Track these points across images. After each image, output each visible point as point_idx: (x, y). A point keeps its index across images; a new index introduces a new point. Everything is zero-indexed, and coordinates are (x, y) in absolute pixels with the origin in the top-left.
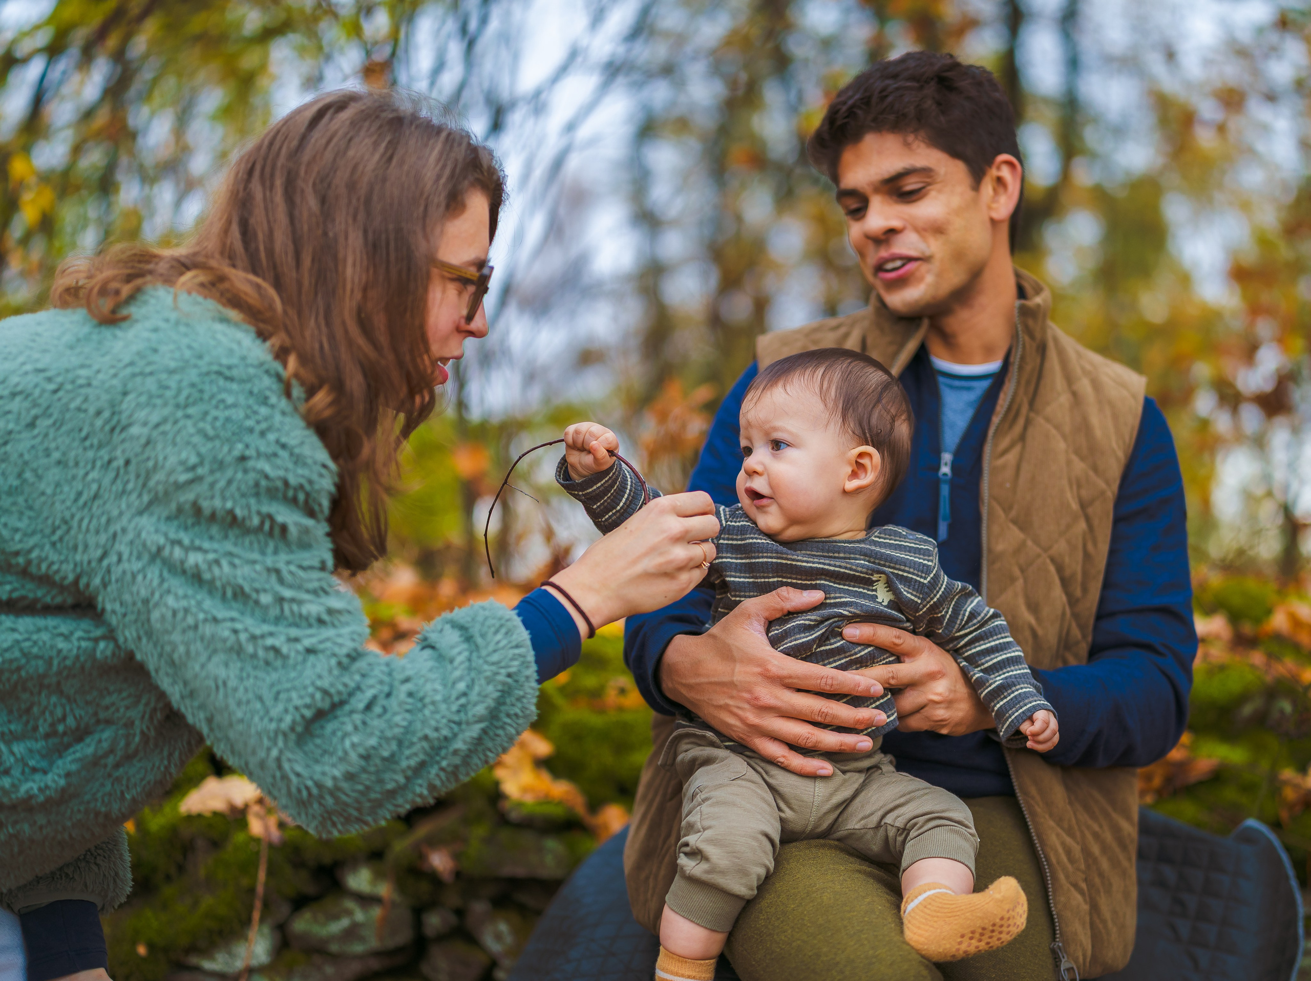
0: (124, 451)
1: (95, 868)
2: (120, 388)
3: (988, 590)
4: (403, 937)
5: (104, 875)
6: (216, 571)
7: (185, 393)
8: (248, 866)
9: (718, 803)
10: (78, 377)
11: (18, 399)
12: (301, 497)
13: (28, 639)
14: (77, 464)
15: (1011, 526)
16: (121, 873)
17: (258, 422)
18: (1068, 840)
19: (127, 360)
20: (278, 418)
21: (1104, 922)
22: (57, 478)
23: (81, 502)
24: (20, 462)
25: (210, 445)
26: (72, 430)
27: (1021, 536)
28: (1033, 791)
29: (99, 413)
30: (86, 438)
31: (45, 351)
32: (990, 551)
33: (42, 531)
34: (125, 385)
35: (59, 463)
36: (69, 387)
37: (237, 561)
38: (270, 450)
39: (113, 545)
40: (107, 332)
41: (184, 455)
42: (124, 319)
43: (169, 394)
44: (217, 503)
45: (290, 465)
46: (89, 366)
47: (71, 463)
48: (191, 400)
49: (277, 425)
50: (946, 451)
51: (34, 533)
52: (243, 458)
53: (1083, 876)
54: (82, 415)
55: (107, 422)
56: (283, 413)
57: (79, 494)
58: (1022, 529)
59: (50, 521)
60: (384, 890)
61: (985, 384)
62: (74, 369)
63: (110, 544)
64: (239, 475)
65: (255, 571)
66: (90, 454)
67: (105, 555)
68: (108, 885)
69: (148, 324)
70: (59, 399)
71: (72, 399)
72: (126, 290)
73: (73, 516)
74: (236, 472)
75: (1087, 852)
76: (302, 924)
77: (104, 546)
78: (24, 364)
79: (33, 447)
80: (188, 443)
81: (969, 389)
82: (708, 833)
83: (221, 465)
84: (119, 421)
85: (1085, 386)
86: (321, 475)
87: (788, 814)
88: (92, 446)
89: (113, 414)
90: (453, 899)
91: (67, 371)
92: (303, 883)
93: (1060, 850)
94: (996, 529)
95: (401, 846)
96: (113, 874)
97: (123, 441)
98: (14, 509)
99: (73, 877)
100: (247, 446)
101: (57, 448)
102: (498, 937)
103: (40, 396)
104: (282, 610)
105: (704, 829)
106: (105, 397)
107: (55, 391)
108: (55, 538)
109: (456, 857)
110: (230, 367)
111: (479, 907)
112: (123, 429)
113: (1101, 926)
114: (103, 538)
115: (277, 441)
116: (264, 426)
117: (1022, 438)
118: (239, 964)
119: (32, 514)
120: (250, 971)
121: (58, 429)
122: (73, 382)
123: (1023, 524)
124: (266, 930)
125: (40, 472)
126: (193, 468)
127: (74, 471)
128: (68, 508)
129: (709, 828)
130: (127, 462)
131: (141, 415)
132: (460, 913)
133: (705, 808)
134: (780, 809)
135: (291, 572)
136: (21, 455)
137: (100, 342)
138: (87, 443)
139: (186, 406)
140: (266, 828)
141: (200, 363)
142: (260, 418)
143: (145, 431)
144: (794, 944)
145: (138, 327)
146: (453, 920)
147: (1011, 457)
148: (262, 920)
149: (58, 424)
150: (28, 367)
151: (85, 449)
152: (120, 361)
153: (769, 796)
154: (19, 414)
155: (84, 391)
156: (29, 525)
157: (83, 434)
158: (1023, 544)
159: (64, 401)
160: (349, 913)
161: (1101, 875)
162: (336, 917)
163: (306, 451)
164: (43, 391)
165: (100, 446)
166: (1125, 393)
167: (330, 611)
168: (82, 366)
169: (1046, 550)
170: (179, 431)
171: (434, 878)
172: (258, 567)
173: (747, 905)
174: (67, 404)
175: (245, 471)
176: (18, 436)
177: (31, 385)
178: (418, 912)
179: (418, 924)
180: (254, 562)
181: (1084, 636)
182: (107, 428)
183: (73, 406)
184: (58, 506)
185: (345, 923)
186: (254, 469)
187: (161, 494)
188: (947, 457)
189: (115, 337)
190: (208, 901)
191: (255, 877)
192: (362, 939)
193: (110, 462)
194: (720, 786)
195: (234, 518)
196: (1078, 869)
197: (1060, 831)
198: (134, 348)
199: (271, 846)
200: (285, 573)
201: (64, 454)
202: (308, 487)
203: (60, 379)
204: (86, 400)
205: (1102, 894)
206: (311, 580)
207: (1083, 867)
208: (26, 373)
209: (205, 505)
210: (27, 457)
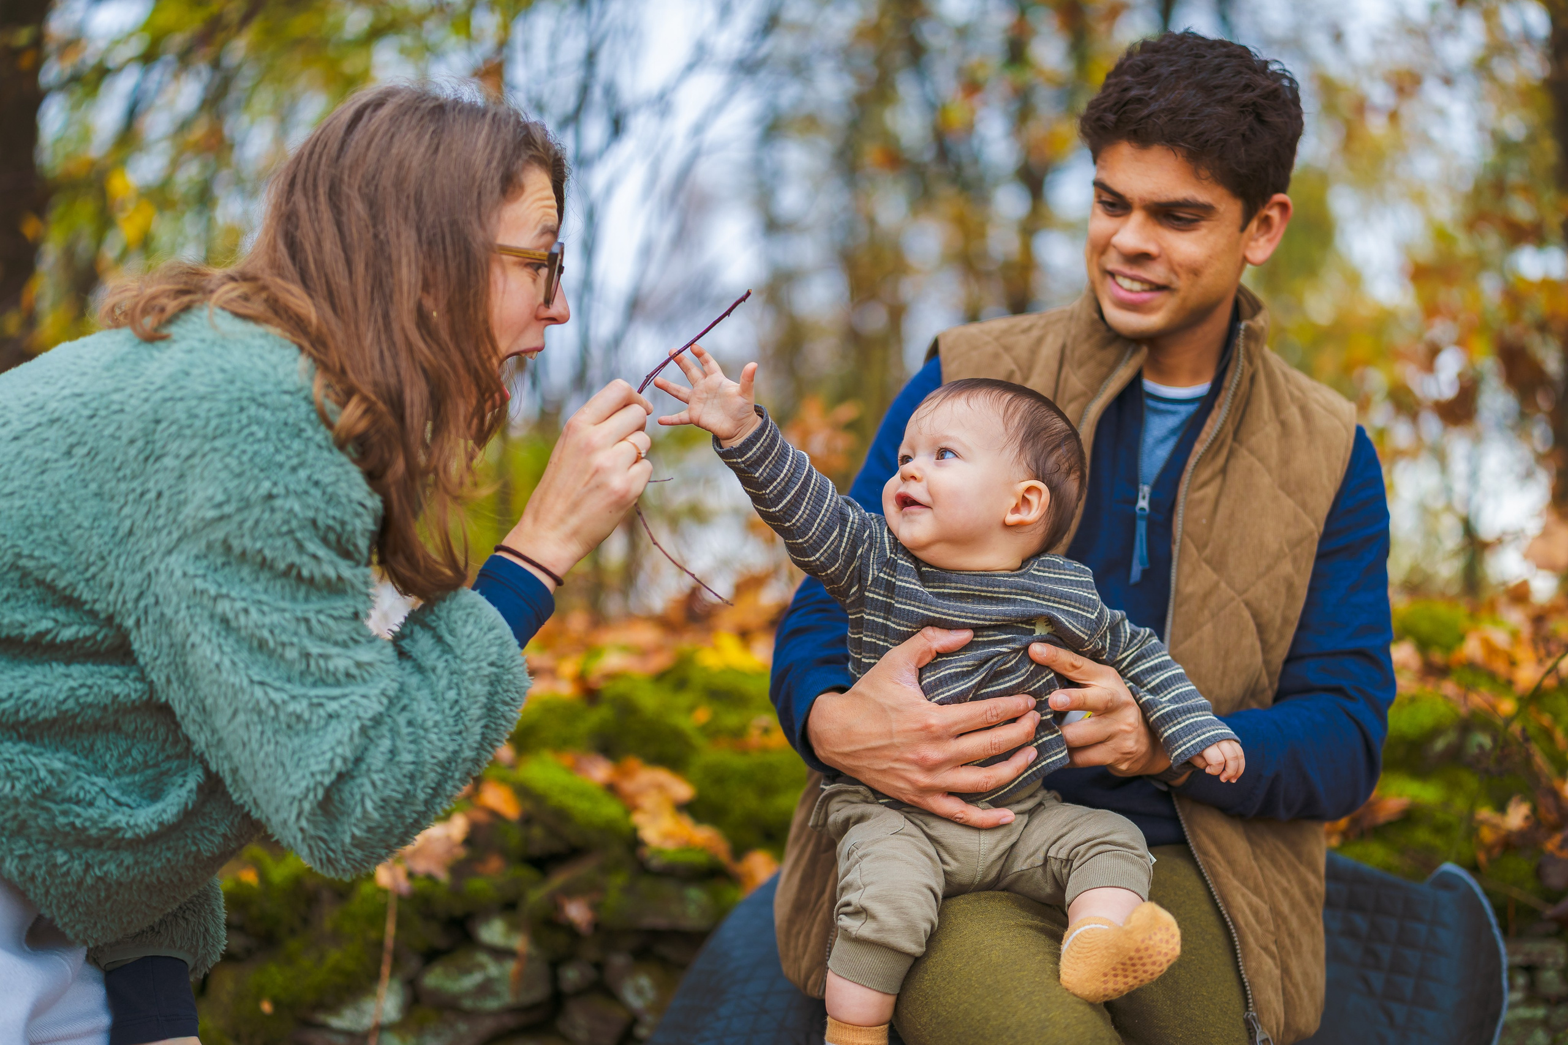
0: (157, 482)
1: (183, 924)
2: (150, 416)
3: (1172, 635)
4: (539, 992)
5: (193, 931)
6: (242, 619)
7: (214, 423)
8: (376, 918)
9: (878, 858)
10: (112, 402)
11: (56, 426)
12: (332, 537)
13: (82, 686)
14: (112, 498)
15: (1204, 565)
16: (212, 930)
17: (289, 458)
18: (1255, 900)
19: (159, 382)
20: (312, 453)
21: (1296, 986)
22: (95, 510)
23: (117, 539)
24: (55, 491)
25: (236, 482)
26: (106, 460)
27: (1215, 577)
28: (1212, 849)
29: (132, 442)
30: (119, 469)
31: (84, 374)
32: (1177, 591)
33: (75, 567)
34: (156, 412)
35: (96, 495)
36: (103, 413)
37: (265, 608)
38: (299, 489)
39: (149, 586)
40: (145, 350)
41: (210, 492)
42: (163, 338)
43: (198, 423)
44: (247, 542)
45: (322, 506)
46: (123, 390)
47: (107, 497)
48: (219, 432)
49: (310, 461)
50: (1144, 484)
51: (69, 569)
52: (270, 497)
53: (1274, 938)
54: (116, 443)
55: (141, 452)
56: (320, 447)
57: (116, 529)
58: (1215, 569)
59: (84, 557)
60: (519, 942)
61: (1191, 408)
62: (108, 394)
63: (145, 584)
64: (266, 515)
65: (285, 619)
66: (123, 486)
67: (141, 595)
68: (198, 941)
69: (184, 345)
70: (95, 426)
71: (107, 425)
72: (172, 305)
73: (110, 552)
74: (263, 512)
75: (1275, 911)
76: (435, 979)
77: (141, 585)
78: (63, 388)
79: (70, 477)
80: (216, 478)
81: (1173, 413)
82: (870, 890)
83: (246, 504)
84: (152, 452)
85: (1293, 414)
86: (357, 515)
87: (953, 866)
88: (125, 477)
89: (147, 443)
90: (591, 952)
91: (102, 395)
92: (436, 937)
93: (1248, 911)
94: (1186, 568)
95: (536, 896)
96: (202, 929)
97: (157, 471)
98: (47, 543)
99: (159, 932)
100: (275, 484)
101: (93, 480)
102: (639, 992)
103: (76, 423)
104: (308, 665)
105: (865, 886)
106: (138, 425)
107: (92, 417)
108: (88, 575)
109: (595, 907)
110: (263, 394)
111: (619, 960)
112: (158, 459)
113: (1293, 991)
114: (139, 576)
115: (309, 478)
116: (295, 461)
117: (1224, 471)
118: (367, 1022)
119: (65, 549)
120: (381, 1028)
121: (93, 459)
122: (107, 407)
123: (1218, 564)
124: (396, 985)
125: (77, 503)
126: (220, 505)
127: (110, 505)
128: (106, 543)
129: (872, 883)
130: (159, 495)
131: (173, 447)
132: (599, 966)
133: (864, 863)
134: (943, 862)
135: (319, 621)
136: (57, 484)
137: (136, 363)
138: (121, 474)
139: (214, 438)
140: (394, 878)
141: (231, 388)
142: (291, 453)
143: (177, 463)
144: (961, 1007)
145: (175, 347)
146: (591, 974)
147: (1210, 491)
148: (392, 975)
149: (93, 453)
150: (67, 392)
151: (119, 480)
152: (152, 383)
153: (931, 850)
154: (56, 442)
155: (117, 417)
156: (64, 560)
157: (117, 464)
158: (1216, 585)
159: (99, 428)
160: (481, 967)
161: (1291, 935)
162: (467, 971)
163: (342, 489)
164: (80, 416)
165: (134, 477)
166: (1337, 423)
167: (359, 665)
168: (117, 390)
169: (1241, 593)
170: (207, 466)
171: (570, 929)
172: (287, 615)
173: (916, 963)
174: (101, 431)
175: (273, 510)
176: (54, 465)
177: (67, 411)
178: (555, 965)
179: (555, 980)
180: (284, 610)
181: (1271, 684)
182: (141, 457)
183: (107, 432)
184: (95, 539)
185: (477, 978)
186: (282, 509)
187: (190, 531)
188: (1145, 490)
189: (151, 357)
190: (334, 956)
191: (382, 929)
192: (496, 994)
193: (142, 495)
194: (876, 841)
195: (264, 559)
196: (1267, 931)
197: (1245, 891)
198: (168, 370)
199: (400, 898)
200: (314, 622)
201: (100, 487)
202: (338, 528)
203: (94, 405)
204: (119, 428)
205: (1293, 956)
206: (341, 632)
207: (1272, 928)
208: (64, 398)
209: (236, 543)
210: (63, 487)
